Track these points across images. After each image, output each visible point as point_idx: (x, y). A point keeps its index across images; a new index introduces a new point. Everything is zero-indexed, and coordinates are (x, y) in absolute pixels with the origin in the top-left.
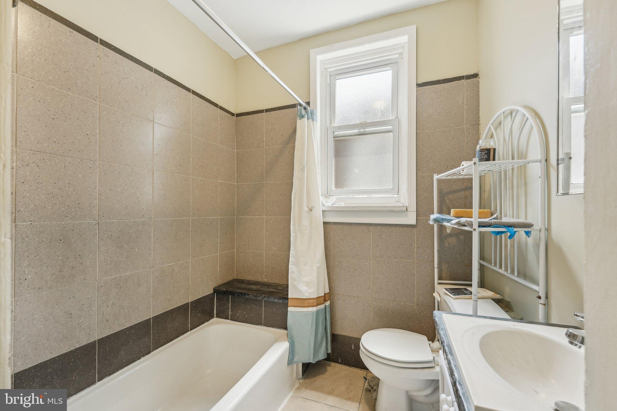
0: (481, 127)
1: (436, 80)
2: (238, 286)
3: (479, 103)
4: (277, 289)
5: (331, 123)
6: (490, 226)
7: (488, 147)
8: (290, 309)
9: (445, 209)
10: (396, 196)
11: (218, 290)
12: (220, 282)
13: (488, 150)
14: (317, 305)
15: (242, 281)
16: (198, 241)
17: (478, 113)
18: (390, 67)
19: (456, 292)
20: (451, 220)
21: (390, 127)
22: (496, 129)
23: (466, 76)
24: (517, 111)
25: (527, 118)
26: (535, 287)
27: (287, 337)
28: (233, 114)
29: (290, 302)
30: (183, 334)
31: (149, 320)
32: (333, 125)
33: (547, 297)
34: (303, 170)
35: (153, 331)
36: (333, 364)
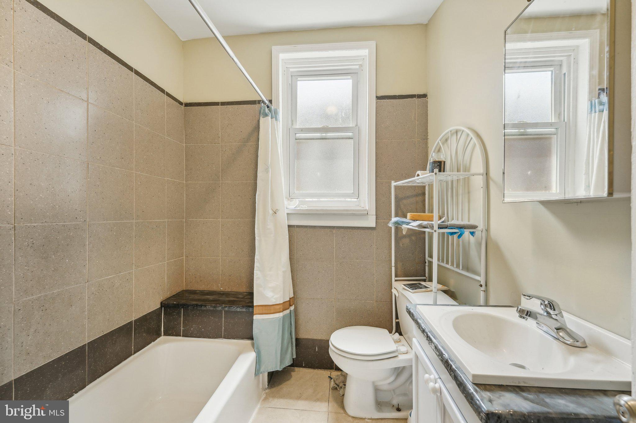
0: (429, 141)
1: (393, 95)
2: (190, 298)
3: (427, 121)
4: (237, 298)
5: (292, 124)
6: (446, 228)
7: (440, 160)
8: (255, 317)
9: (400, 213)
10: (356, 200)
11: (166, 304)
12: (168, 294)
13: (440, 162)
14: (284, 310)
15: (194, 292)
16: (143, 248)
17: (427, 129)
18: (350, 77)
19: (414, 287)
20: (410, 223)
21: (351, 134)
22: (443, 144)
23: (418, 95)
24: (463, 131)
25: (472, 138)
26: (478, 278)
27: (251, 347)
28: (181, 103)
29: (256, 310)
30: (125, 359)
31: (84, 346)
32: (295, 127)
33: (486, 285)
34: (267, 171)
35: (88, 359)
36: (297, 369)
